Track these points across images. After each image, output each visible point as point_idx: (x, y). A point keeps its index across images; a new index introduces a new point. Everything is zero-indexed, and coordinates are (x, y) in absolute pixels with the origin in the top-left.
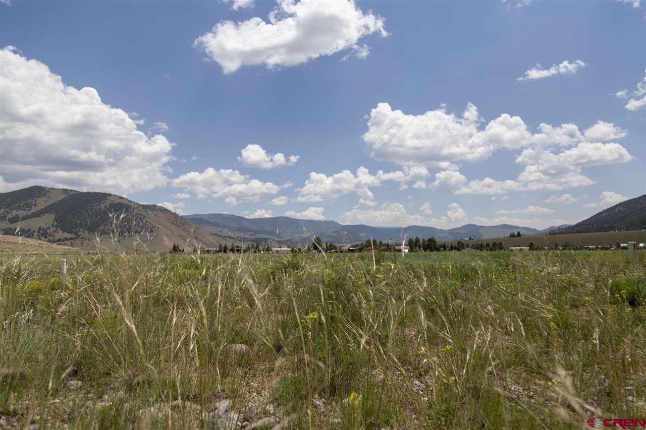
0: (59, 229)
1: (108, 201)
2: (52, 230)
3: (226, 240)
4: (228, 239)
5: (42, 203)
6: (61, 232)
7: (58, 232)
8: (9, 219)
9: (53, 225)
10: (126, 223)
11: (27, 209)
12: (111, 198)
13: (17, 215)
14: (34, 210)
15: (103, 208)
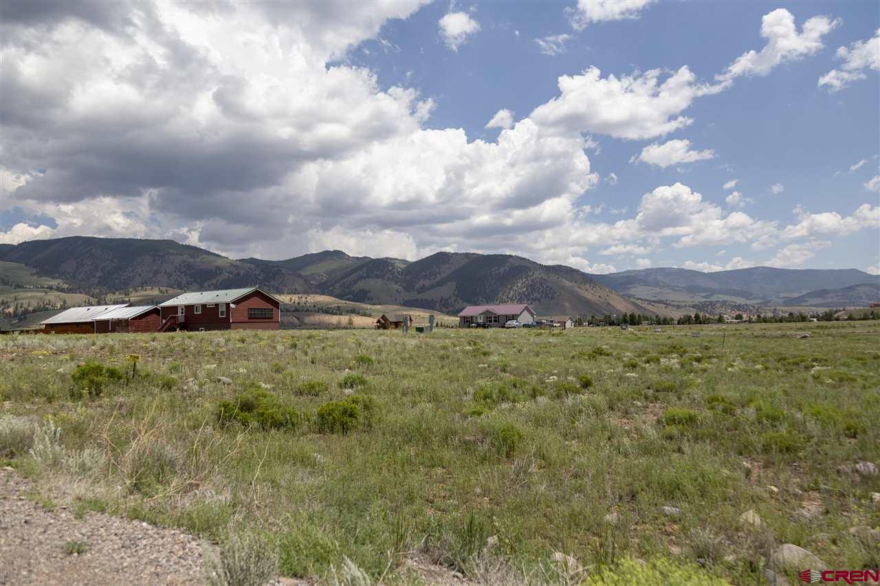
0: (459, 299)
1: (508, 264)
2: (453, 298)
3: (653, 306)
4: (657, 305)
5: (446, 270)
6: (460, 302)
7: (458, 302)
8: (417, 289)
9: (454, 294)
10: (524, 289)
11: (432, 278)
12: (511, 260)
13: (423, 285)
14: (439, 278)
15: (502, 272)
